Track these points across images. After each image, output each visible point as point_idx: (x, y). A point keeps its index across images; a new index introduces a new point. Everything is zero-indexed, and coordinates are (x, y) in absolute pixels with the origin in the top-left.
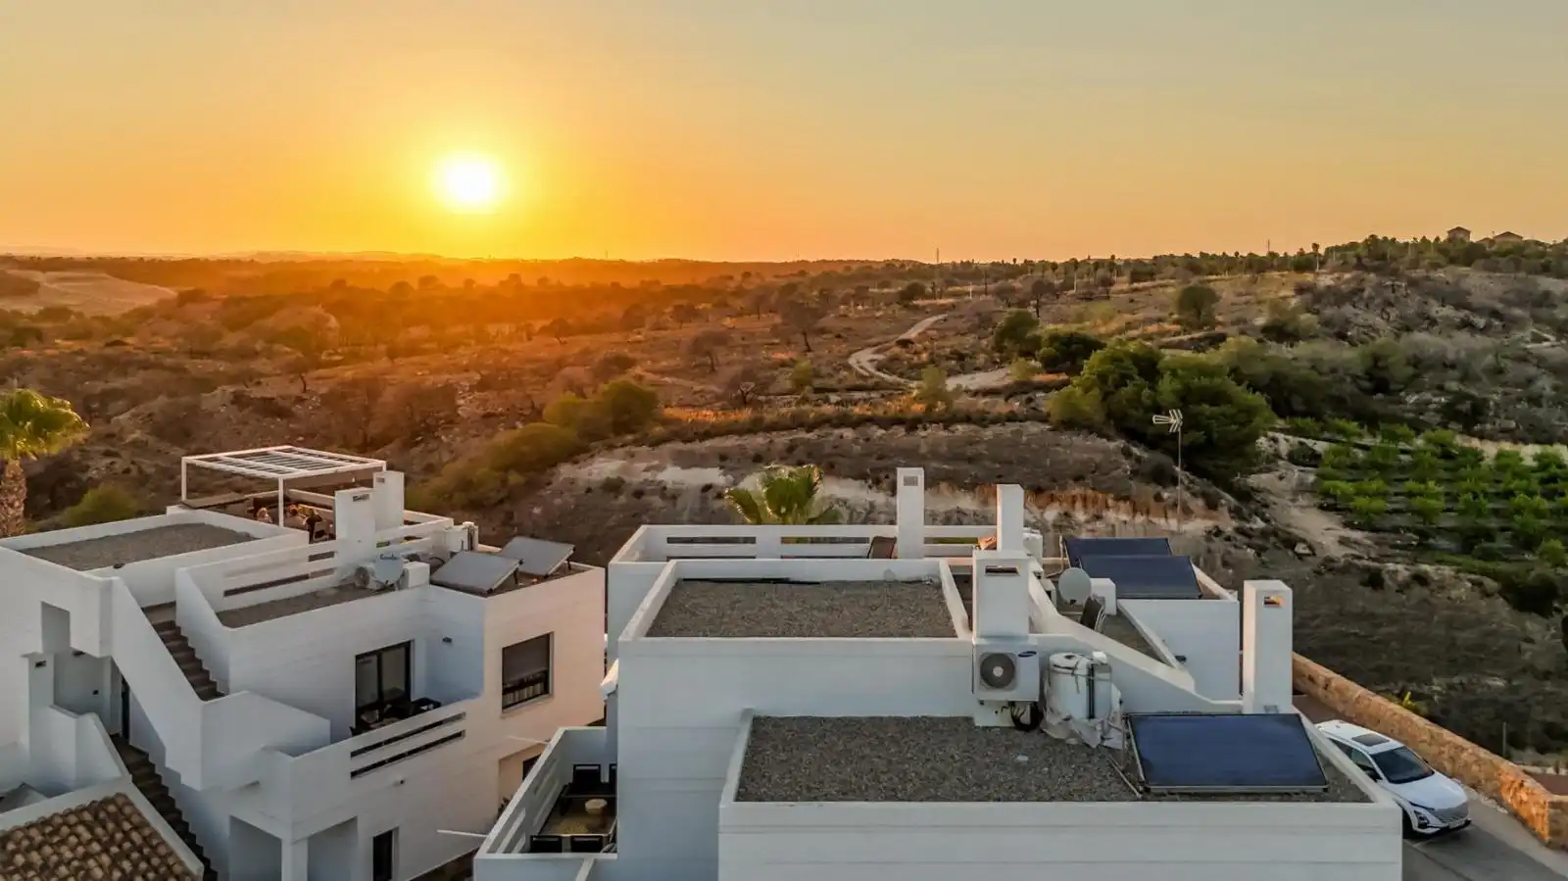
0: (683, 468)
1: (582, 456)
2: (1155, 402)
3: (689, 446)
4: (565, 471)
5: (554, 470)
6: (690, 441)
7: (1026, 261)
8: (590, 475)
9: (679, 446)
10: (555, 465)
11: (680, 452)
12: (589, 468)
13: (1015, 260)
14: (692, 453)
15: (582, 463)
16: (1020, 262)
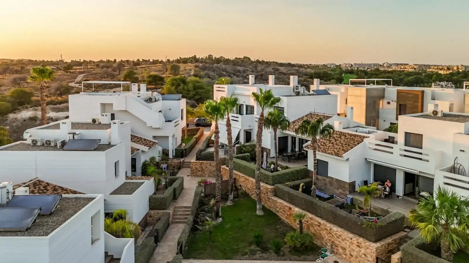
0: (56, 112)
1: (17, 111)
2: (188, 89)
3: (56, 106)
4: (11, 116)
5: (7, 116)
6: (56, 105)
7: (84, 60)
8: (21, 116)
9: (52, 106)
10: (7, 114)
11: (53, 108)
12: (21, 114)
13: (80, 60)
14: (58, 108)
15: (17, 113)
16: (82, 61)
